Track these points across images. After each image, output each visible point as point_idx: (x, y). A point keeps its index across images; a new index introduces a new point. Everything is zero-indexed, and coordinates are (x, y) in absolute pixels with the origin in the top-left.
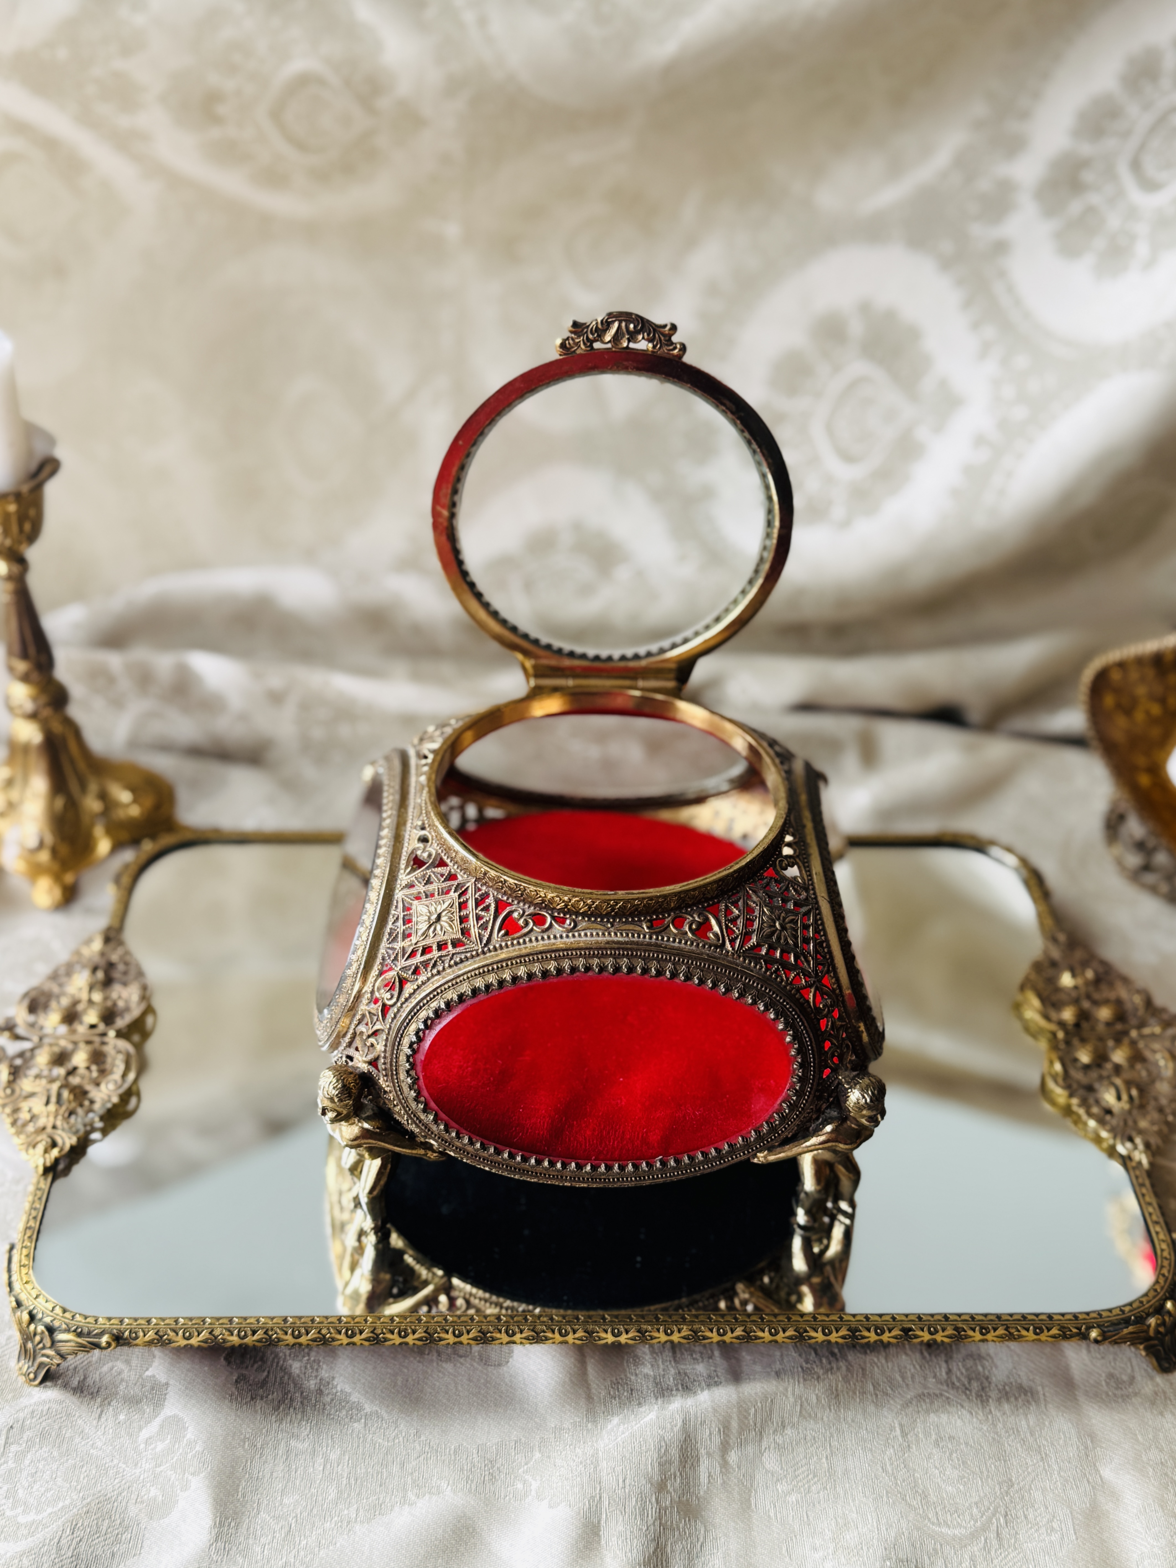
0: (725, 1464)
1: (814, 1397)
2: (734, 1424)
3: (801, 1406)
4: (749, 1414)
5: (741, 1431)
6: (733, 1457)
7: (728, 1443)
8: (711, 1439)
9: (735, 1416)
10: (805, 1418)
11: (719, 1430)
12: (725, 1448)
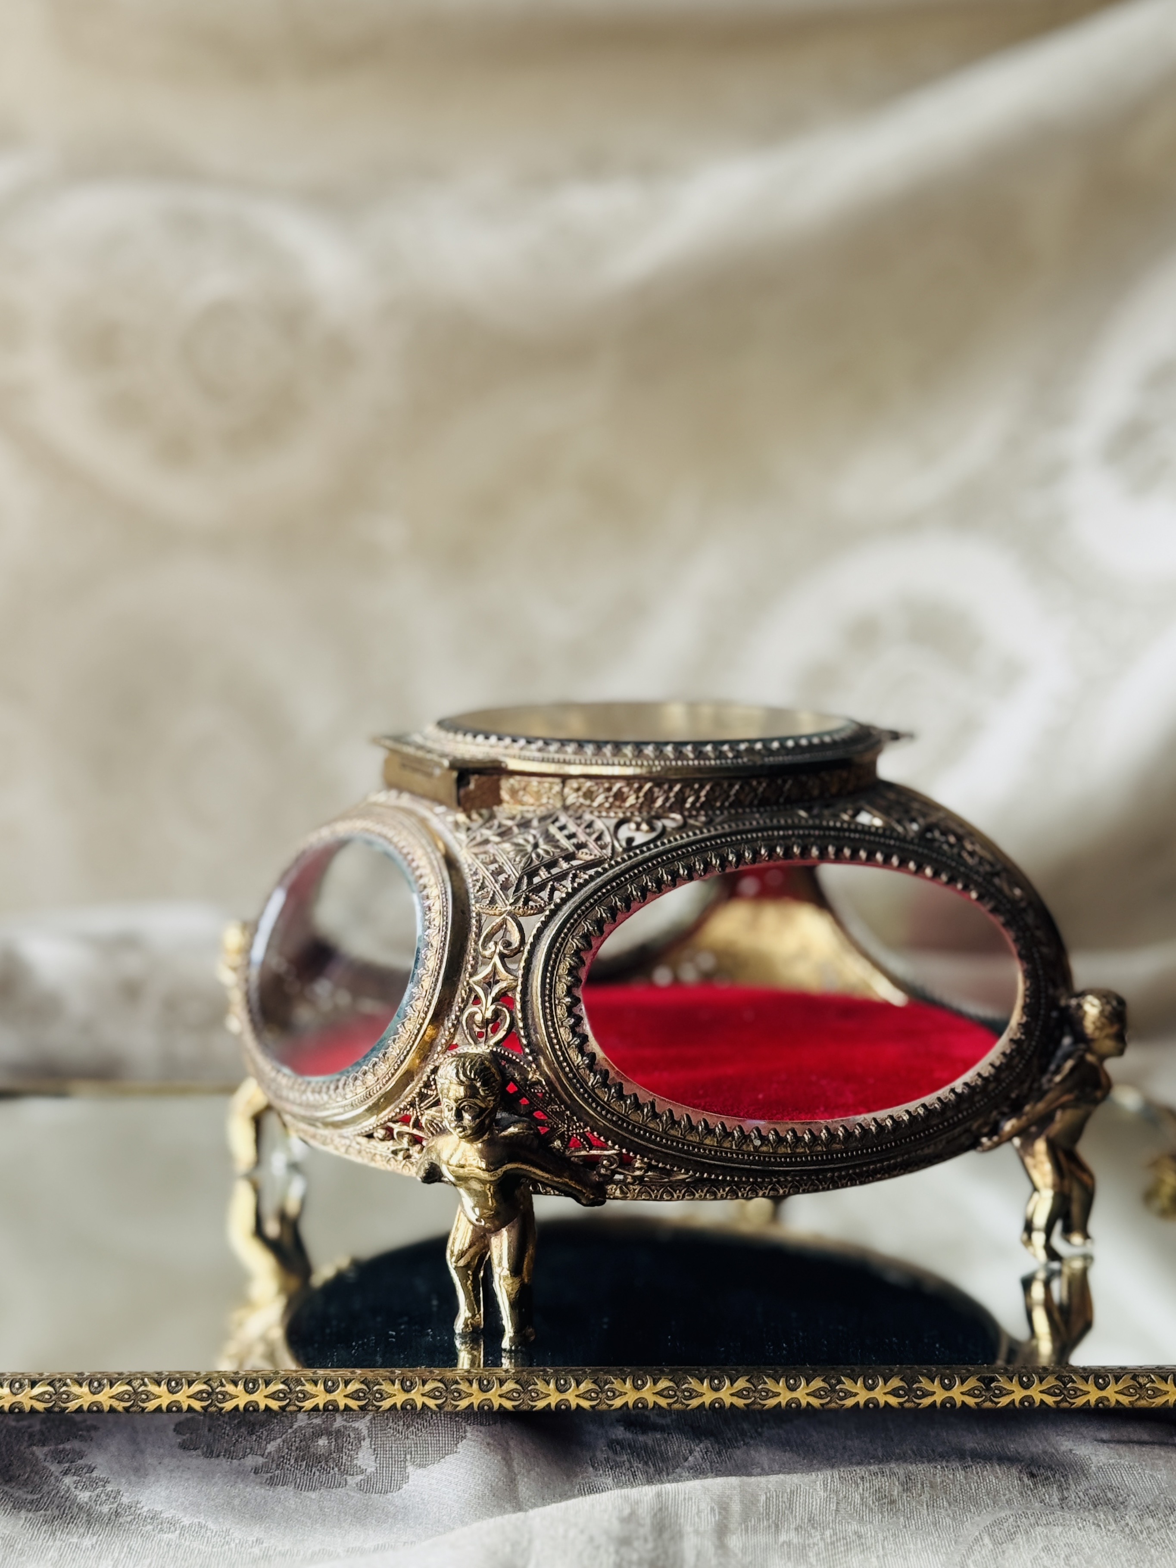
0: (722, 1546)
1: (858, 1497)
2: (736, 1507)
3: (838, 1503)
4: (758, 1501)
5: (745, 1517)
6: (734, 1542)
7: (726, 1526)
8: (700, 1518)
9: (737, 1498)
10: (844, 1518)
11: (712, 1509)
12: (722, 1531)
